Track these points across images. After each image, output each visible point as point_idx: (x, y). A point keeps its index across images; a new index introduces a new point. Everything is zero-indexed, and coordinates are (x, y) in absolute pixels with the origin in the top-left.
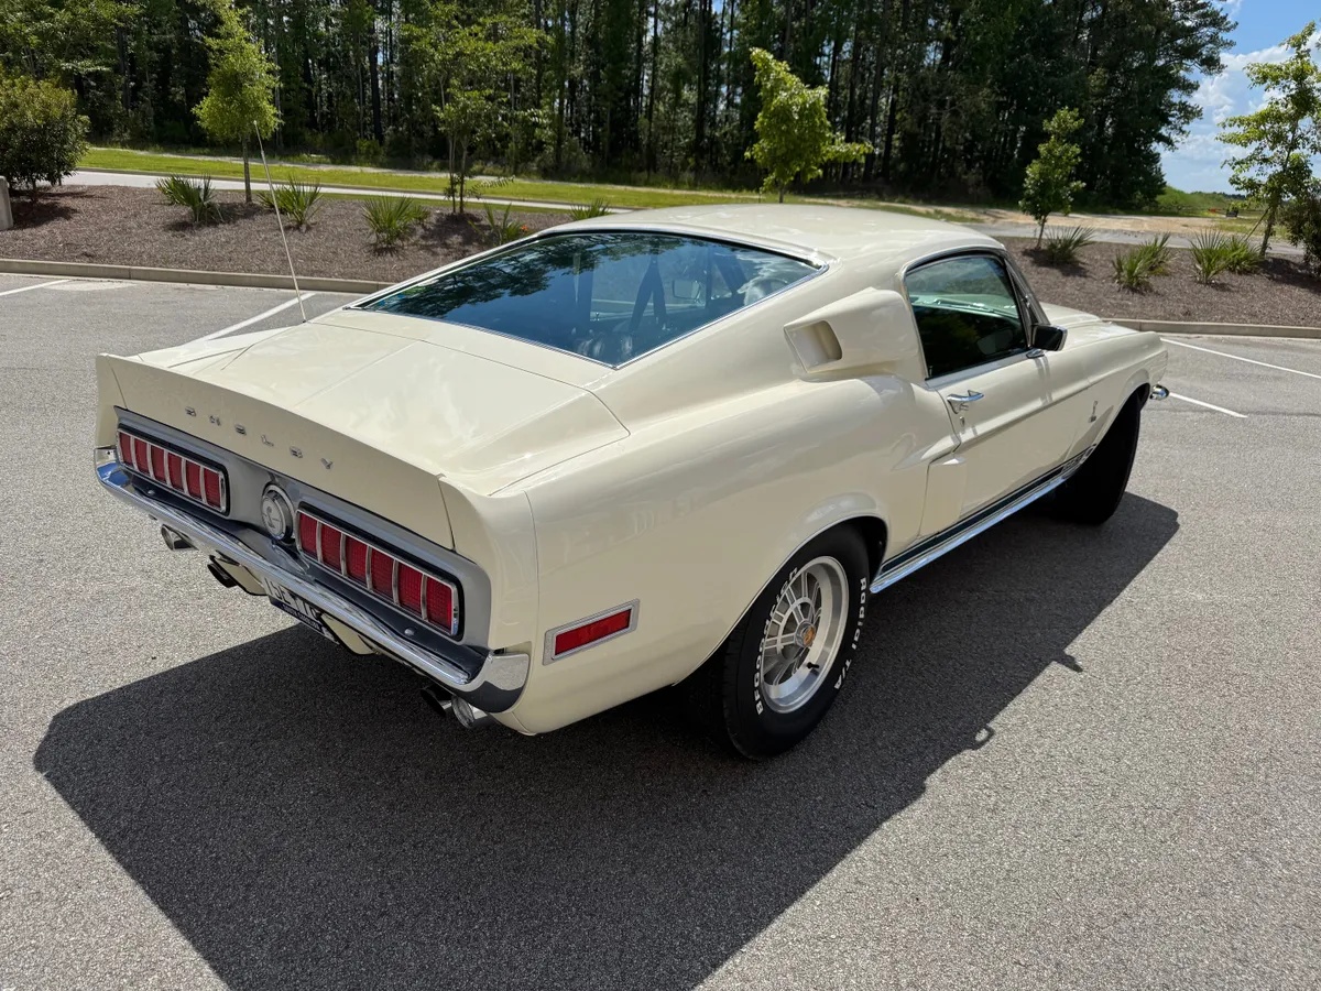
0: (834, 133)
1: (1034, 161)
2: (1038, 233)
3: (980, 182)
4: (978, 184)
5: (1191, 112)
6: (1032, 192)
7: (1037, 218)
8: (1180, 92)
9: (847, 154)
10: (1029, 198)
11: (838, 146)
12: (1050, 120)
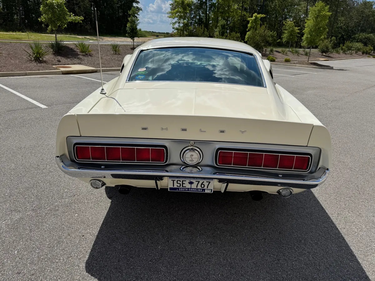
0: (70, 13)
1: (128, 23)
2: (133, 43)
3: (91, 28)
4: (90, 29)
5: (139, 9)
6: (129, 31)
7: (132, 39)
8: (135, 4)
9: (75, 20)
10: (129, 33)
11: (72, 18)
12: (130, 11)
